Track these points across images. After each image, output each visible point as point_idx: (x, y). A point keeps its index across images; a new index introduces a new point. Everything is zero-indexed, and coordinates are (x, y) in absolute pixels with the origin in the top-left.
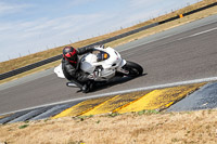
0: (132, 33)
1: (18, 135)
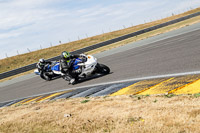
0: (183, 19)
1: (81, 108)
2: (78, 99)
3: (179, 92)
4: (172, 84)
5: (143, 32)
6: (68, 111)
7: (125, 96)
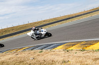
0: (89, 13)
1: (39, 55)
2: (37, 51)
3: (88, 49)
4: (84, 45)
5: (69, 18)
6: (32, 56)
7: (61, 50)
